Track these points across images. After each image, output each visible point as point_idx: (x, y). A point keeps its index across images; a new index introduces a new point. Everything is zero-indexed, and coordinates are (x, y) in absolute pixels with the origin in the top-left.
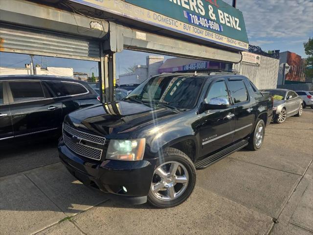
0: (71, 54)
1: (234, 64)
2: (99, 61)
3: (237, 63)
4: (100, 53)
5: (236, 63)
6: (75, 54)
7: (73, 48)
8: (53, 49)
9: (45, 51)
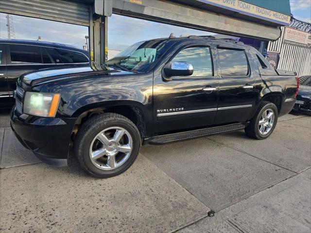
0: (56, 16)
1: (270, 42)
2: (88, 25)
3: (275, 41)
4: (89, 17)
5: (273, 41)
6: (61, 17)
7: (58, 10)
8: (36, 10)
9: (27, 11)
